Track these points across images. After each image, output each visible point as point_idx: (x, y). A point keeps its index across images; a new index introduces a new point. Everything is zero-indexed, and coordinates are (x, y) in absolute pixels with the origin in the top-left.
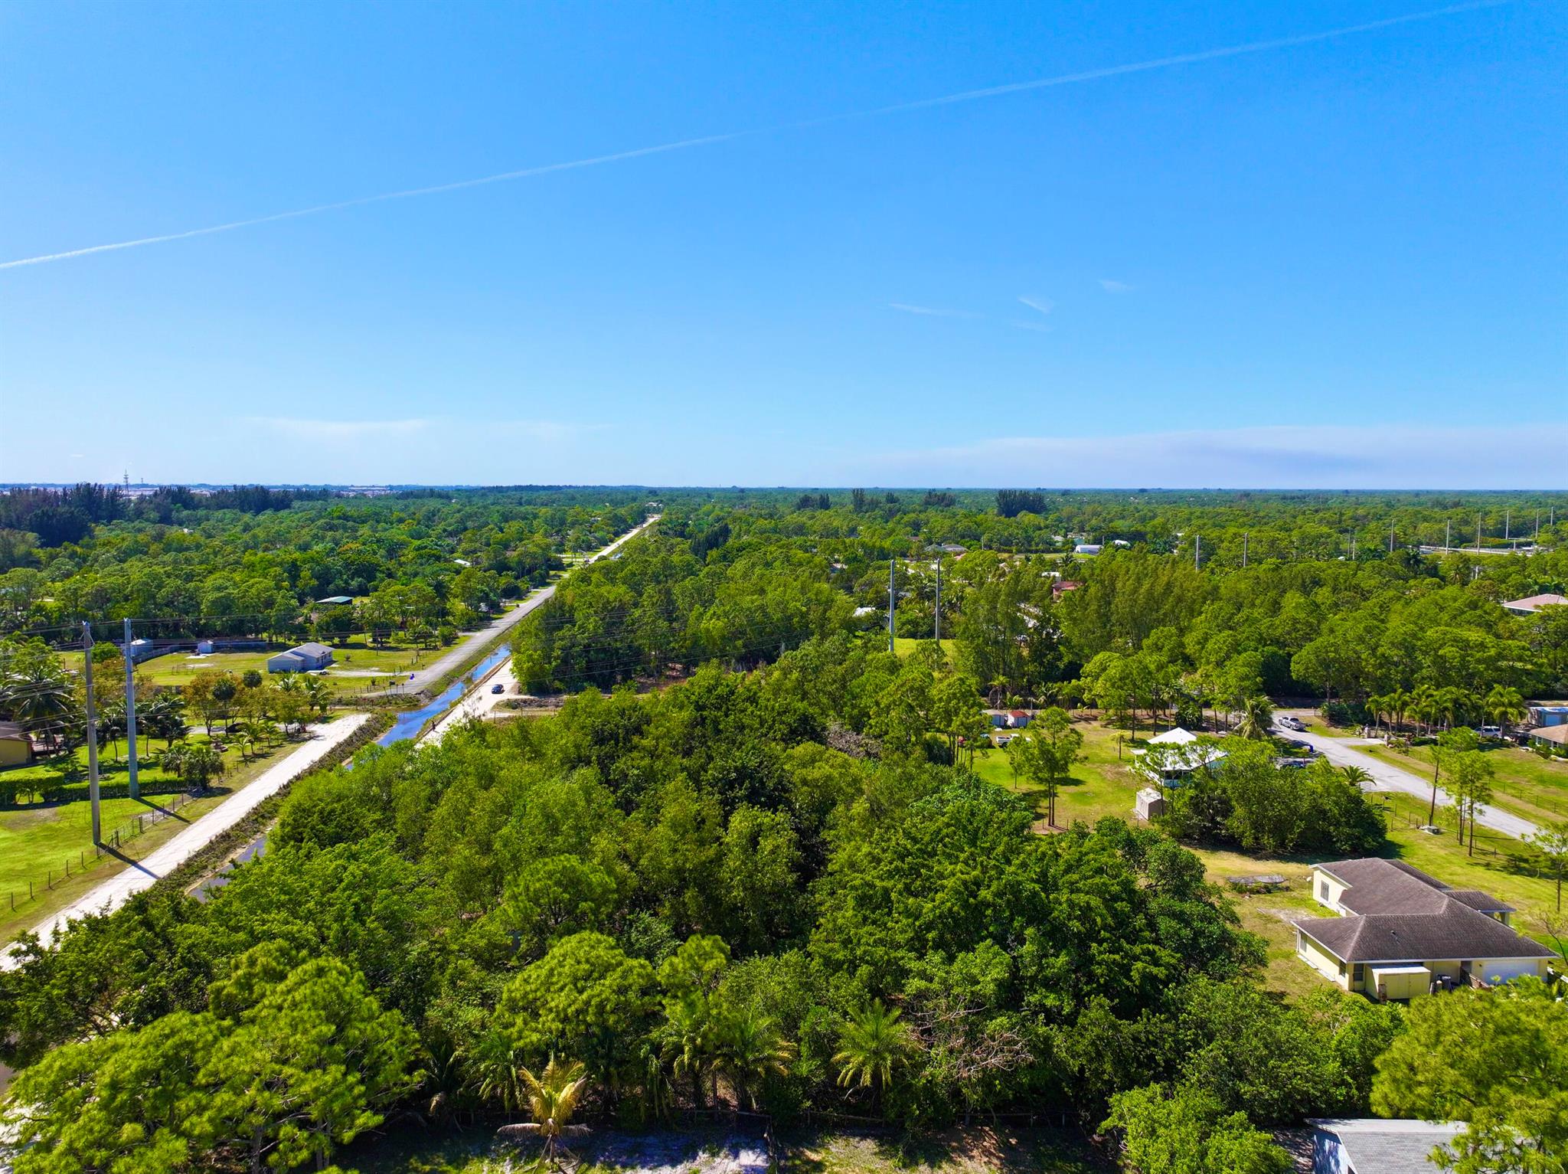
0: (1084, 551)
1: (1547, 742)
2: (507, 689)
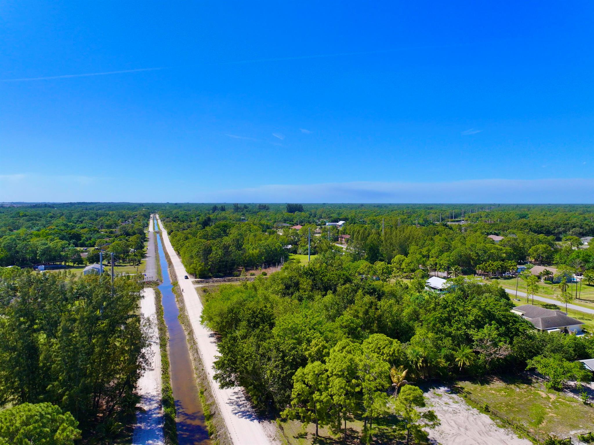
0: (329, 225)
2: (189, 277)
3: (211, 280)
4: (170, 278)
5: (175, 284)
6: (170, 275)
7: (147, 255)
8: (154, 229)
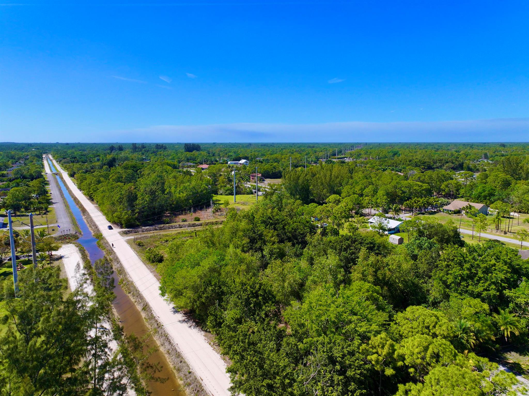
0: (231, 163)
1: (448, 210)
2: (113, 227)
3: (139, 229)
4: (90, 229)
5: (99, 236)
6: (88, 225)
7: (53, 201)
8: (51, 171)
